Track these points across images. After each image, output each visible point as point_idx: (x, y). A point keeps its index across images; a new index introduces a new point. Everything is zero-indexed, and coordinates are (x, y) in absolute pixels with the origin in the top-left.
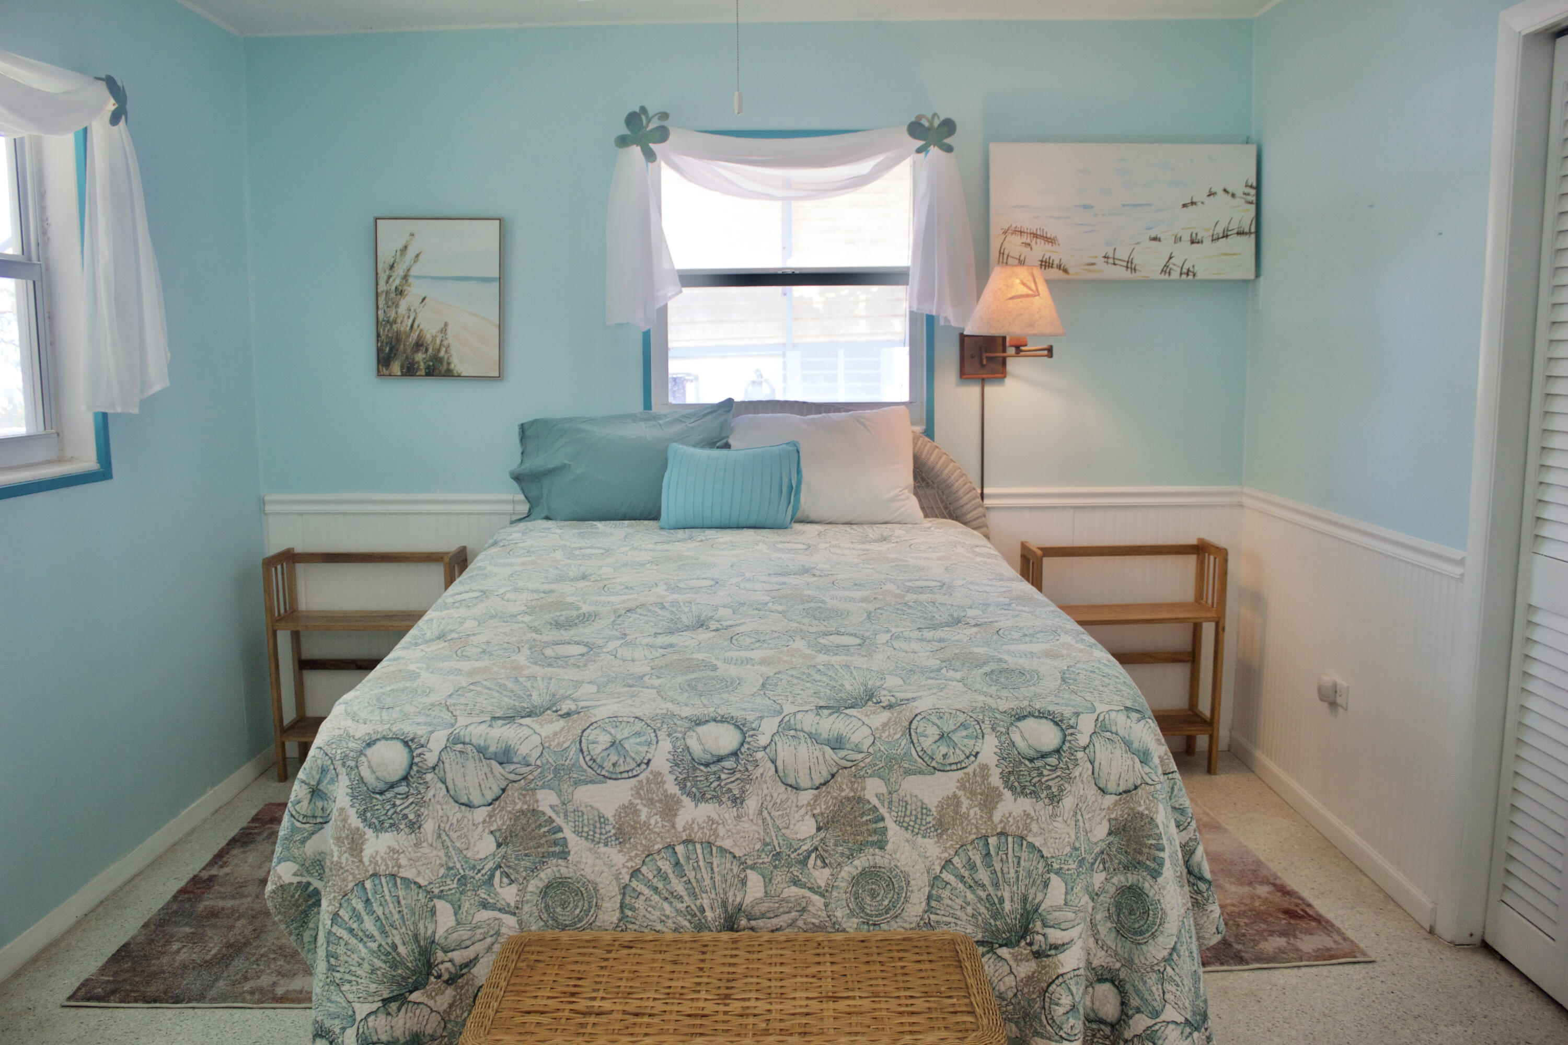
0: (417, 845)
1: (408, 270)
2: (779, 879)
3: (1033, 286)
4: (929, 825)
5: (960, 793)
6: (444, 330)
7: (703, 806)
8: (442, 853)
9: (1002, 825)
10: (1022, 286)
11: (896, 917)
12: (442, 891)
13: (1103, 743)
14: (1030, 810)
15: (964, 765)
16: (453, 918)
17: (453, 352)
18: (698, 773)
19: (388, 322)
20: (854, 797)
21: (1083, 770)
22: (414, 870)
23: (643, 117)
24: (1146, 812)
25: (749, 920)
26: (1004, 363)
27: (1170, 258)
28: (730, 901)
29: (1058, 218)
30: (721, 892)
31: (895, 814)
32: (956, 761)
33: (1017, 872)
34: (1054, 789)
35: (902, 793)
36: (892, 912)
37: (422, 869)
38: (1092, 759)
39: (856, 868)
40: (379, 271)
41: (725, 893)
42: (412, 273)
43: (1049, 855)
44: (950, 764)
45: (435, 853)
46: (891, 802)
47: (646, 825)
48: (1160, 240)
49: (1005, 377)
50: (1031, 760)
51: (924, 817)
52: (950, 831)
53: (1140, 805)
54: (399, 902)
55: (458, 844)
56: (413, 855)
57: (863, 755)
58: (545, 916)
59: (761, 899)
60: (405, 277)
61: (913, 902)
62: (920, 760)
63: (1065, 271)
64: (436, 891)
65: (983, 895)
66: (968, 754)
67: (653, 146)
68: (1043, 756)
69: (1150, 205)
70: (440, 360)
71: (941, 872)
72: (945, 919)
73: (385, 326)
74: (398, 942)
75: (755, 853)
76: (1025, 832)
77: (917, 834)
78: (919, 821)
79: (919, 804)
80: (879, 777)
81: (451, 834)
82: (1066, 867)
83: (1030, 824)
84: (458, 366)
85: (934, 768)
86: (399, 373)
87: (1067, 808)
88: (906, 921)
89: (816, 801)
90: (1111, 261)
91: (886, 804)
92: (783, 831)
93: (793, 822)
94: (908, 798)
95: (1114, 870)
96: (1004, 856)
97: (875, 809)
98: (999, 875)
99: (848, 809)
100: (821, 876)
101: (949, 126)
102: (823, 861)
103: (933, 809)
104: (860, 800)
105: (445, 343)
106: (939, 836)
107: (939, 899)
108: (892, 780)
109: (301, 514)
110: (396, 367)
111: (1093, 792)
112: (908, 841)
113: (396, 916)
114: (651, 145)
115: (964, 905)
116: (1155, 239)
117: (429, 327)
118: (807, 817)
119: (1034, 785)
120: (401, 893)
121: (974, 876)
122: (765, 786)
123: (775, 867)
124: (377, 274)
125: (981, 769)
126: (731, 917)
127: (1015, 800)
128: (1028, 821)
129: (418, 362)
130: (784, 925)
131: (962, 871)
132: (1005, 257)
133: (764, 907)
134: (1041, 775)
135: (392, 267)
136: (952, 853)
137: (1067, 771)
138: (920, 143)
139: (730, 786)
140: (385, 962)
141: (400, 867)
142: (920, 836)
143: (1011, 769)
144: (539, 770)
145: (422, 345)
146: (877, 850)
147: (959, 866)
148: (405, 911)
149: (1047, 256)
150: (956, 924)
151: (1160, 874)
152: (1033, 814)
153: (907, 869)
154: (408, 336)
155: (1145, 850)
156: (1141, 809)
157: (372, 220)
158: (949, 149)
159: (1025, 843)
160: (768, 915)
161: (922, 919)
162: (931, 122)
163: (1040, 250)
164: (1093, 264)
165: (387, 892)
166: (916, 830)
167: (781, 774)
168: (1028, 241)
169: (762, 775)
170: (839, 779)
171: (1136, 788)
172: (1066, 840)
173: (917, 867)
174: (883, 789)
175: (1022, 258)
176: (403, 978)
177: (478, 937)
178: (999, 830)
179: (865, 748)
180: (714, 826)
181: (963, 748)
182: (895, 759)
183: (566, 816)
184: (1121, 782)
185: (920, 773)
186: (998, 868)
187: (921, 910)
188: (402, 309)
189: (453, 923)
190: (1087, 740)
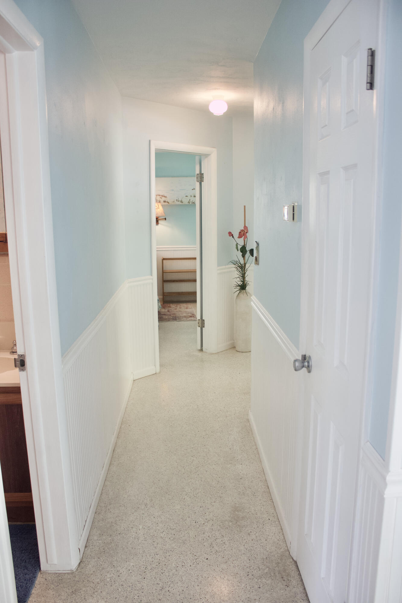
3: (158, 207)
26: (158, 221)
27: (190, 200)
29: (167, 192)
49: (158, 224)
63: (169, 203)
69: (186, 189)
90: (178, 201)
116: (187, 196)
132: (157, 200)
163: (164, 199)
164: (174, 201)
168: (161, 197)
175: (160, 201)
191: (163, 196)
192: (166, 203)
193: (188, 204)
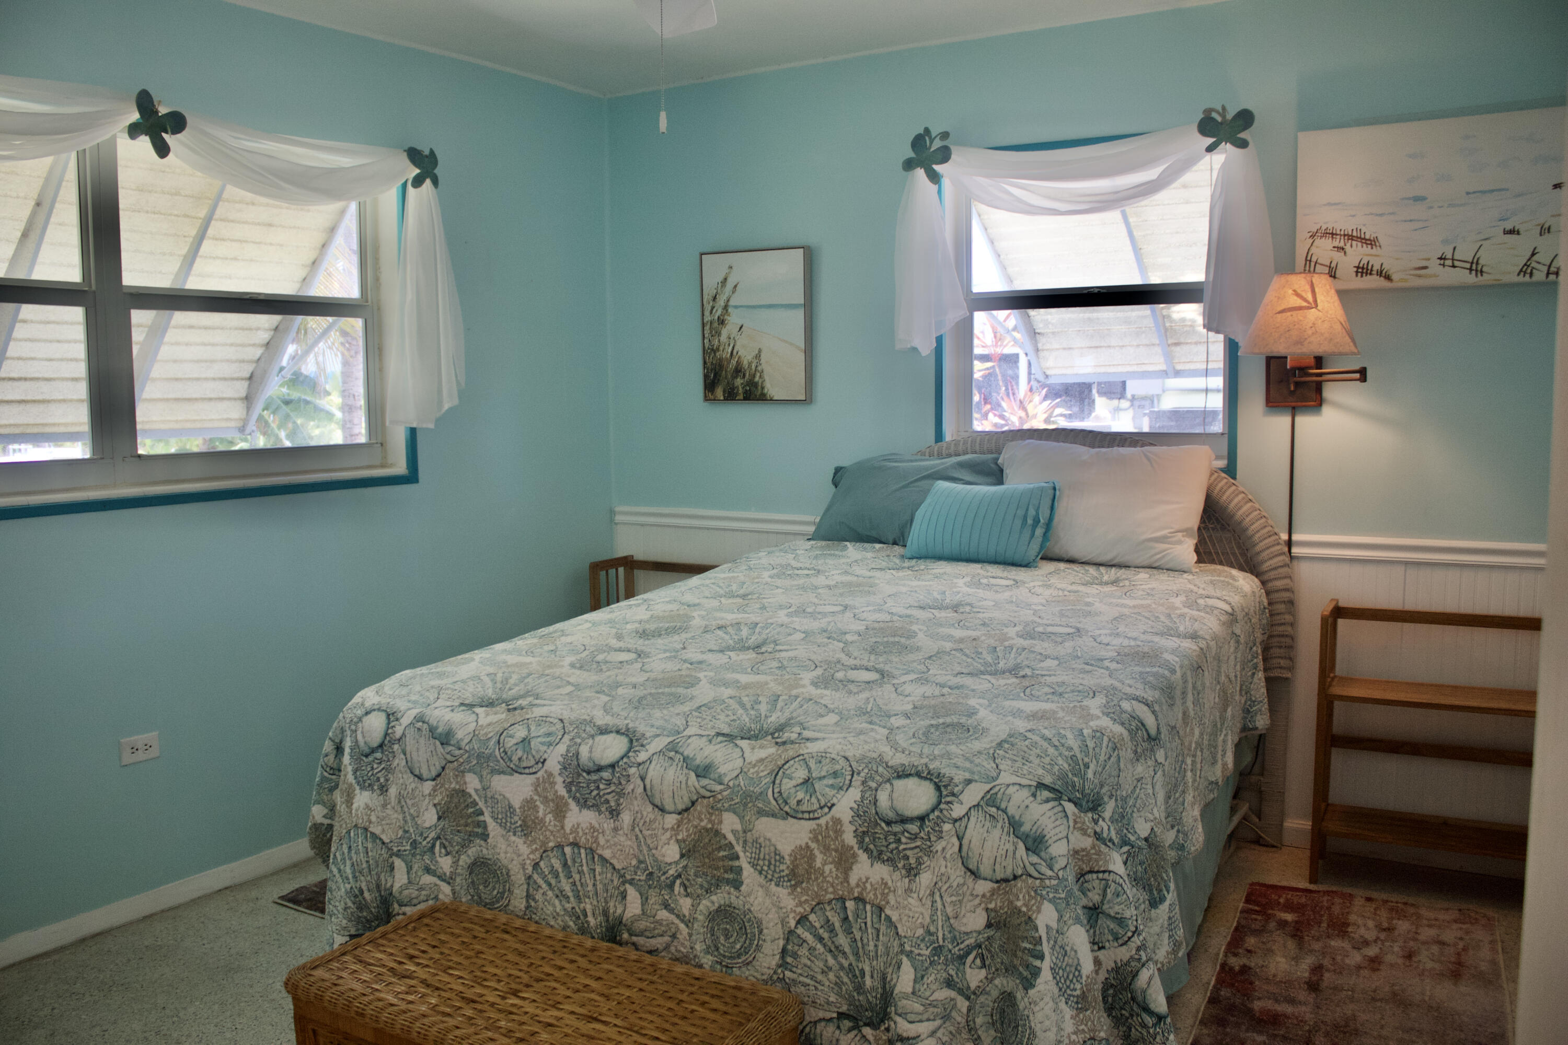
0: (384, 806)
1: (728, 301)
2: (653, 900)
3: (1309, 297)
4: (782, 874)
5: (813, 845)
6: (758, 356)
7: (585, 812)
8: (401, 817)
9: (860, 889)
10: (1295, 298)
11: (748, 964)
12: (399, 851)
13: (981, 818)
14: (887, 877)
15: (816, 815)
16: (406, 877)
17: (766, 377)
18: (581, 779)
19: (712, 350)
20: (711, 829)
21: (948, 844)
22: (380, 828)
23: (927, 138)
24: (1024, 909)
25: (631, 935)
26: (1319, 388)
27: (1533, 254)
28: (611, 911)
29: (1381, 215)
30: (603, 900)
31: (748, 854)
32: (809, 809)
33: (876, 946)
34: (912, 861)
35: (755, 834)
36: (743, 958)
37: (386, 827)
38: (961, 835)
39: (713, 903)
40: (705, 303)
41: (606, 902)
42: (731, 303)
43: (903, 934)
44: (803, 812)
45: (396, 815)
46: (745, 842)
47: (542, 821)
48: (1518, 233)
49: (1320, 405)
50: (889, 823)
51: (778, 864)
52: (804, 885)
53: (1018, 899)
54: (367, 853)
55: (412, 811)
56: (381, 814)
57: (722, 787)
58: (471, 891)
59: (639, 916)
60: (726, 307)
61: (765, 952)
62: (774, 802)
63: (1388, 278)
64: (395, 849)
65: (846, 964)
66: (823, 803)
67: (937, 167)
68: (904, 820)
69: (1507, 190)
70: (755, 385)
71: (796, 927)
72: (802, 979)
73: (710, 354)
74: (364, 888)
75: (632, 869)
76: (883, 903)
77: (771, 880)
78: (772, 867)
79: (772, 849)
80: (735, 813)
81: (408, 801)
82: (917, 951)
83: (887, 894)
84: (772, 390)
85: (787, 813)
86: (722, 398)
87: (923, 885)
88: (757, 971)
89: (678, 826)
90: (1449, 262)
91: (741, 842)
92: (654, 851)
93: (661, 844)
94: (762, 840)
95: (997, 970)
96: (863, 925)
97: (731, 846)
98: (860, 944)
99: (707, 840)
100: (685, 904)
101: (1245, 118)
102: (686, 889)
103: (787, 857)
104: (717, 833)
105: (759, 368)
106: (794, 887)
107: (795, 955)
108: (747, 818)
109: (642, 525)
110: (719, 392)
111: (958, 873)
112: (762, 887)
113: (365, 865)
114: (935, 167)
115: (825, 968)
116: (1511, 232)
117: (746, 355)
118: (672, 842)
119: (892, 852)
120: (370, 845)
121: (834, 939)
122: (635, 803)
123: (650, 887)
124: (703, 305)
125: (834, 823)
126: (613, 927)
127: (872, 865)
128: (886, 891)
129: (737, 387)
130: (660, 947)
131: (821, 931)
132: (1313, 264)
133: (642, 925)
134: (899, 841)
135: (715, 298)
136: (808, 909)
137: (928, 843)
138: (1210, 140)
139: (606, 796)
140: (354, 903)
141: (370, 822)
142: (773, 883)
143: (865, 829)
144: (467, 755)
145: (740, 371)
146: (732, 889)
147: (817, 925)
148: (371, 862)
149: (1364, 261)
150: (816, 988)
151: (1032, 986)
152: (890, 883)
153: (760, 916)
154: (729, 362)
155: (1019, 954)
156: (1019, 904)
157: (698, 256)
158: (1243, 144)
159: (883, 915)
160: (647, 934)
161: (775, 972)
162: (1223, 115)
163: (1357, 254)
164: (1425, 268)
165: (360, 843)
166: (769, 877)
167: (649, 794)
168: (1342, 244)
169: (633, 790)
170: (699, 808)
171: (1015, 877)
172: (920, 921)
173: (770, 916)
174: (738, 827)
175: (1333, 265)
176: (368, 920)
177: (422, 898)
178: (856, 895)
179: (726, 780)
180: (596, 834)
181: (820, 797)
182: (751, 796)
183: (486, 802)
184: (997, 867)
185: (773, 816)
186: (858, 937)
187: (774, 963)
188: (723, 338)
189: (406, 881)
190: (963, 812)
191: (1351, 237)
192: (1373, 281)
193: (1521, 279)
